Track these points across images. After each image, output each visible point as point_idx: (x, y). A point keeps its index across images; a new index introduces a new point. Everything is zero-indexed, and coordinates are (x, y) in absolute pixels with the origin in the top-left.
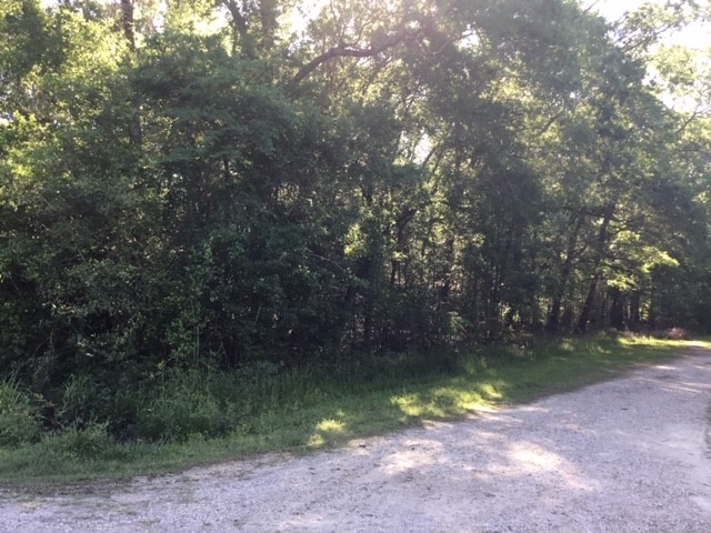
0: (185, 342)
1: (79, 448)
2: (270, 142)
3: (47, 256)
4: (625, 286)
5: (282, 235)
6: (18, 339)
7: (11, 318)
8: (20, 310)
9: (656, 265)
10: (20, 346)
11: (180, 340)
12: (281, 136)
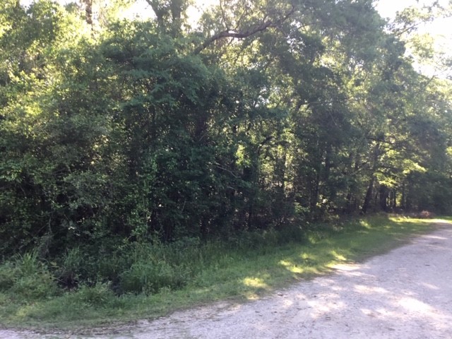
0: (140, 225)
1: (91, 299)
2: (194, 92)
3: (49, 168)
4: (391, 185)
5: (199, 153)
6: (26, 224)
7: (21, 211)
8: (27, 205)
9: (411, 171)
10: (27, 229)
11: (136, 224)
12: (201, 88)
